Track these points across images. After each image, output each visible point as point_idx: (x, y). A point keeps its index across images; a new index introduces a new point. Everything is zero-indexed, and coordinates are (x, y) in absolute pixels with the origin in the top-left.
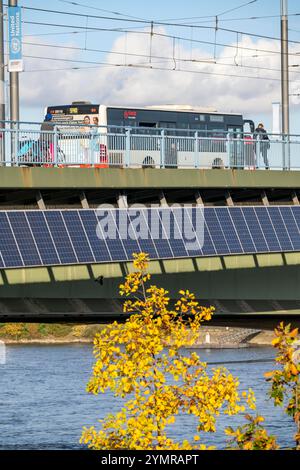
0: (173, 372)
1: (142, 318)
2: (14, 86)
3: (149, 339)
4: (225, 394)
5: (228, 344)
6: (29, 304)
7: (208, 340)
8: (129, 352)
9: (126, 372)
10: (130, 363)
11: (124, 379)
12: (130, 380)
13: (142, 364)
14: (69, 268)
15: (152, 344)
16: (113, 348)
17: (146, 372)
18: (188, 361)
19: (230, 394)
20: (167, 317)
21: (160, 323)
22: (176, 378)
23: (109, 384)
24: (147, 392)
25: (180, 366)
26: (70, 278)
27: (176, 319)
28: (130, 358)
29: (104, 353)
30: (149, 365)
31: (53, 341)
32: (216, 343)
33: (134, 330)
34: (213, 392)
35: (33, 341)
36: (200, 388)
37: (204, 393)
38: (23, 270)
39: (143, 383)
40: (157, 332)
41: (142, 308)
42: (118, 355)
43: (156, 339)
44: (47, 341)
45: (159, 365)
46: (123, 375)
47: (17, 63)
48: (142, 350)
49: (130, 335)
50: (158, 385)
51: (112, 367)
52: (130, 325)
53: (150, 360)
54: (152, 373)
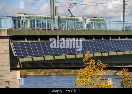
0: (96, 80)
1: (89, 67)
2: (56, 10)
3: (90, 72)
4: (110, 86)
5: (110, 75)
6: (60, 65)
7: (105, 73)
8: (85, 76)
9: (85, 81)
10: (86, 79)
11: (84, 83)
12: (86, 83)
13: (88, 79)
14: (70, 55)
15: (91, 74)
16: (81, 75)
17: (90, 81)
18: (100, 78)
19: (111, 86)
20: (95, 67)
21: (93, 68)
22: (97, 82)
23: (80, 84)
24: (90, 86)
25: (98, 79)
26: (70, 58)
27: (97, 67)
28: (86, 77)
29: (79, 76)
30: (90, 79)
31: (66, 74)
32: (107, 74)
33: (87, 70)
34: (106, 85)
35: (61, 74)
36: (103, 85)
37: (104, 86)
38: (59, 56)
39: (89, 83)
40: (92, 71)
41: (88, 65)
42: (83, 76)
43: (92, 72)
44: (65, 74)
45: (93, 79)
46: (84, 82)
47: (57, 4)
48: (88, 75)
49: (86, 71)
50: (93, 84)
51: (81, 80)
52: (86, 69)
53: (90, 78)
54: (91, 81)
